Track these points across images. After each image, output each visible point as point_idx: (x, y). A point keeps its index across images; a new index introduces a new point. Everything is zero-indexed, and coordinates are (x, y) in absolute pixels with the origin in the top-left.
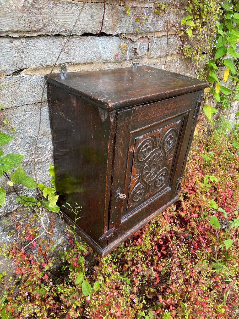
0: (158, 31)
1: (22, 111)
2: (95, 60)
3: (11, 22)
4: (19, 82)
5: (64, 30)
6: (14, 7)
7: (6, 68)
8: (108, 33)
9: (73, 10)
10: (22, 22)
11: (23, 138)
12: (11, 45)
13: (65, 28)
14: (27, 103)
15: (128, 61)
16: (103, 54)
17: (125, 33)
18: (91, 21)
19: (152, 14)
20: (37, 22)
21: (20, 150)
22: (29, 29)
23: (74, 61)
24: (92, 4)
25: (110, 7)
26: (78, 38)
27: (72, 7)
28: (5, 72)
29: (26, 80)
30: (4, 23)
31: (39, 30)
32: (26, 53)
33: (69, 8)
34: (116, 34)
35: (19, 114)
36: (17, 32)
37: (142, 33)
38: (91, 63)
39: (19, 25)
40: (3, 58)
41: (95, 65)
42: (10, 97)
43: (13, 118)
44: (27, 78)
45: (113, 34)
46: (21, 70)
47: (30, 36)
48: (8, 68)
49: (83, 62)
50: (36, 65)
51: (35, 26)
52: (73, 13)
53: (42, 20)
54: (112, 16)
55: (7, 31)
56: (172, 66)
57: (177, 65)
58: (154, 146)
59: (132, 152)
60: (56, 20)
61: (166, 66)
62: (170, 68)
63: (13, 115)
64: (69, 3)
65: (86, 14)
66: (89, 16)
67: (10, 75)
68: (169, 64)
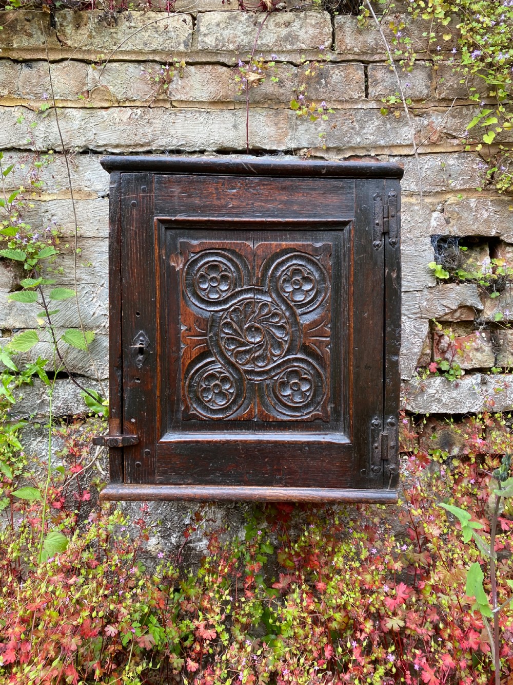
0: (401, 146)
3: (111, 136)
5: (183, 143)
6: (118, 119)
7: (98, 188)
8: (267, 148)
9: (201, 119)
10: (124, 135)
11: (105, 286)
13: (186, 141)
17: (308, 148)
18: (232, 132)
19: (377, 119)
20: (144, 135)
22: (132, 143)
24: (235, 110)
25: (271, 113)
27: (200, 116)
28: (96, 192)
30: (102, 136)
31: (148, 144)
33: (195, 117)
36: (117, 146)
37: (352, 148)
39: (121, 138)
42: (96, 223)
43: (95, 252)
45: (279, 149)
47: (134, 150)
48: (101, 187)
51: (141, 139)
52: (201, 123)
53: (152, 132)
54: (276, 124)
55: (105, 145)
56: (466, 215)
57: (485, 215)
58: (245, 278)
59: (177, 269)
60: (173, 132)
61: (447, 215)
62: (460, 218)
63: (97, 249)
64: (196, 111)
65: (224, 123)
66: (230, 126)
67: (103, 197)
68: (456, 212)
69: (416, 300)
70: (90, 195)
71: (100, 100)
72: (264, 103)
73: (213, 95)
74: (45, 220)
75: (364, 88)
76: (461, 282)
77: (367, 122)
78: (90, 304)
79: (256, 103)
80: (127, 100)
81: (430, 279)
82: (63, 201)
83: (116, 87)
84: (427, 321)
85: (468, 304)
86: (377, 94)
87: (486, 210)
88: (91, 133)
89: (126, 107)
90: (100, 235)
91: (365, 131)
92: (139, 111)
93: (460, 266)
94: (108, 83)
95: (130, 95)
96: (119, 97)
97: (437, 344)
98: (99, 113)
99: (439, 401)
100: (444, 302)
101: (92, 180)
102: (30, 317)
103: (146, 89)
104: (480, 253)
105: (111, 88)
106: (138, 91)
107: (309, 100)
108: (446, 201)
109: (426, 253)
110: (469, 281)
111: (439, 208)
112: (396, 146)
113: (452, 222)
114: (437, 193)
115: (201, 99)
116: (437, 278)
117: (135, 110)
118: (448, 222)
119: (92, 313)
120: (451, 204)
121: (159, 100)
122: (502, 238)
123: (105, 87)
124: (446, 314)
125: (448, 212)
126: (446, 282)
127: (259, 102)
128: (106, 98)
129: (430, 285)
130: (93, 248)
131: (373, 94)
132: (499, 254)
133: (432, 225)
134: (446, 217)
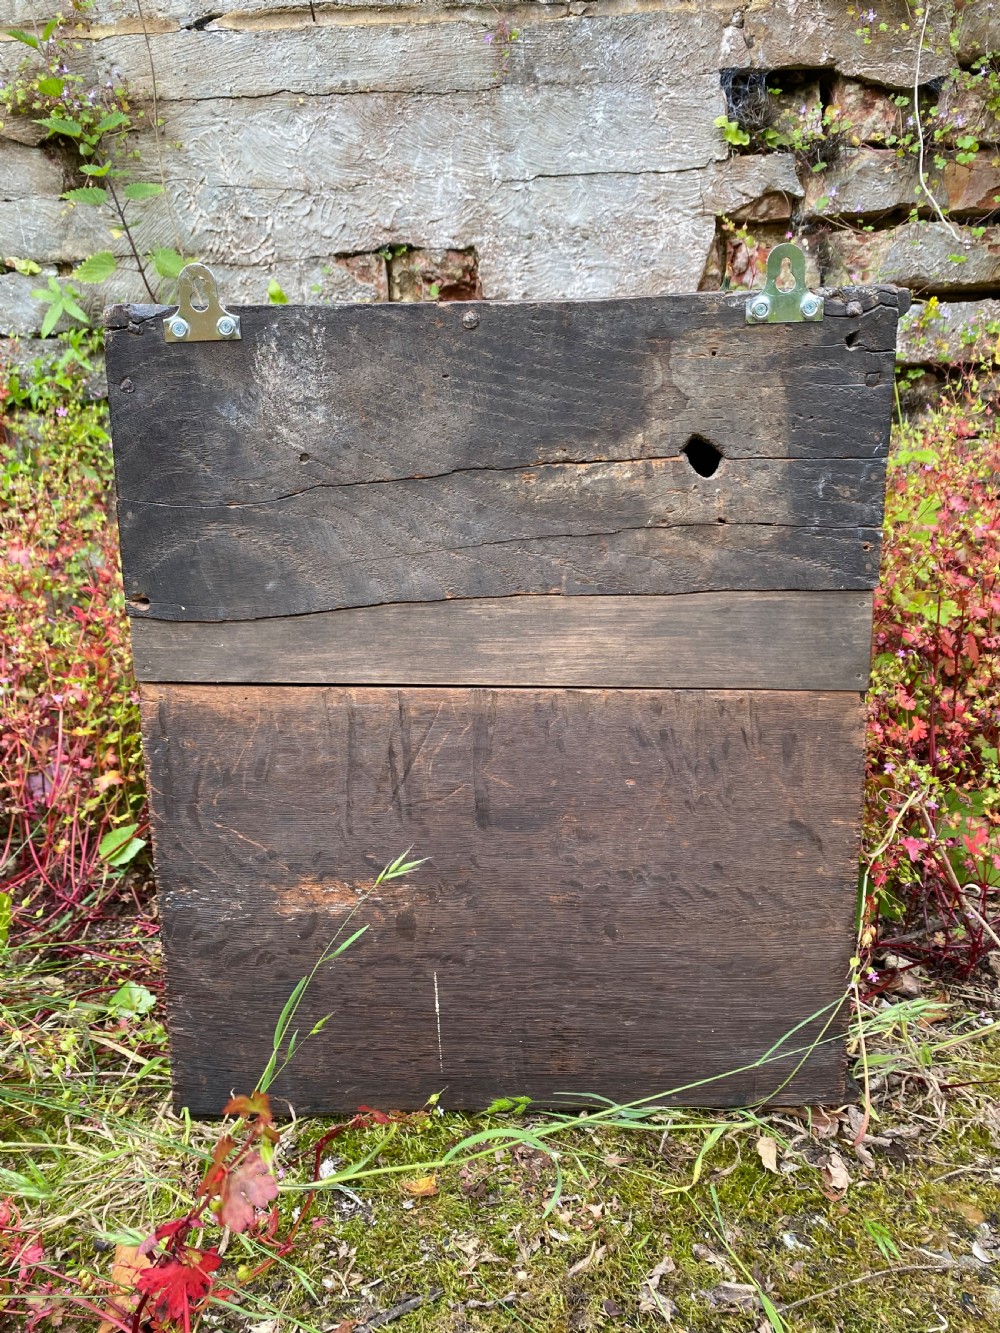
1: (206, 114)
4: (205, 43)
7: (179, 12)
11: (206, 182)
14: (217, 94)
21: (198, 214)
28: (177, 19)
29: (220, 39)
35: (198, 119)
42: (181, 75)
43: (186, 126)
44: (223, 36)
46: (211, 18)
48: (184, 10)
50: (246, 7)
56: (779, 29)
57: (811, 27)
61: (751, 31)
62: (770, 36)
63: (186, 120)
67: (189, 28)
68: (763, 24)
69: (696, 185)
70: (166, 25)
74: (101, 74)
76: (769, 151)
78: (186, 215)
81: (718, 146)
82: (126, 38)
84: (712, 219)
85: (778, 188)
87: (813, 19)
90: (190, 94)
93: (768, 123)
97: (732, 261)
100: (740, 186)
102: (96, 240)
104: (806, 101)
108: (747, 7)
109: (713, 101)
110: (782, 148)
111: (735, 20)
113: (757, 43)
116: (730, 144)
118: (749, 45)
119: (190, 229)
120: (756, 11)
122: (837, 68)
124: (744, 207)
125: (751, 25)
126: (744, 151)
129: (718, 157)
130: (181, 119)
132: (835, 100)
133: (723, 50)
134: (747, 35)
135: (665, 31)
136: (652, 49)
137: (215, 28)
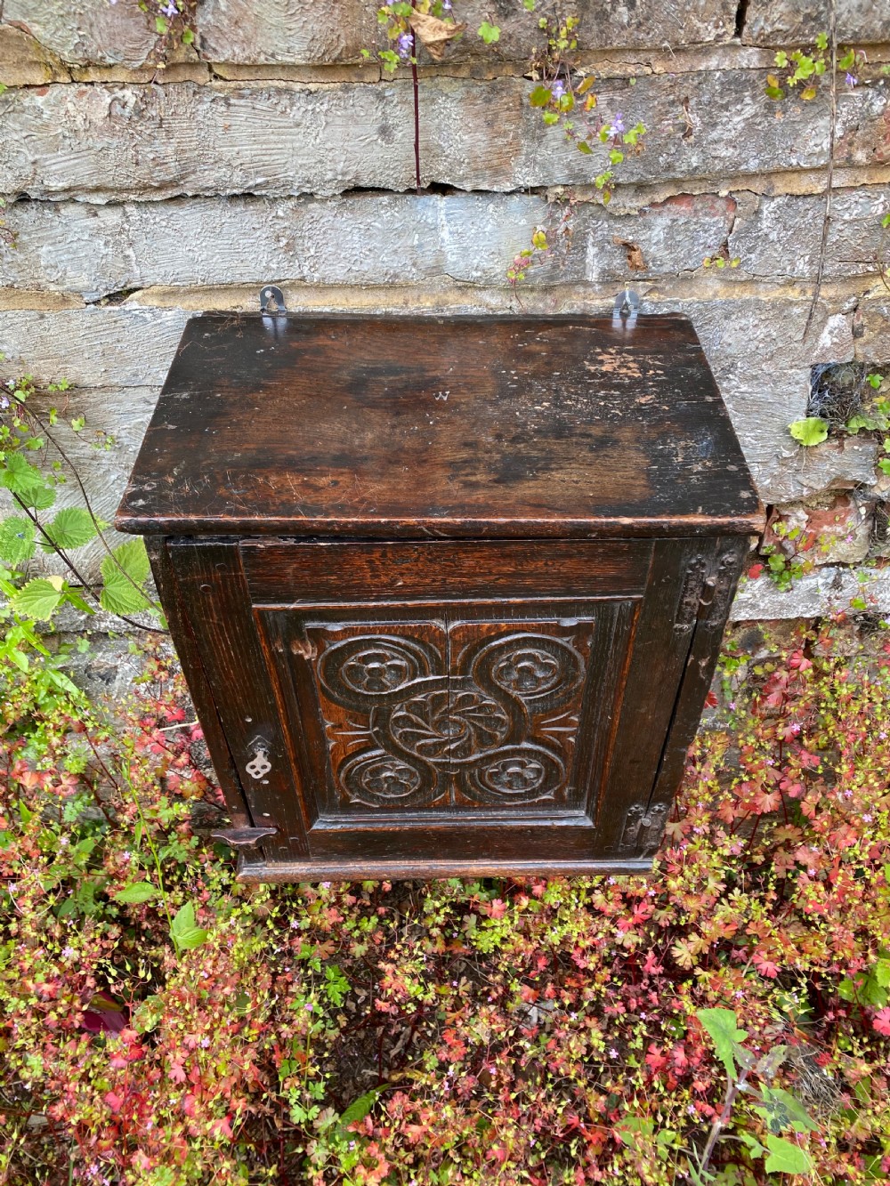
0: (799, 171)
1: (139, 401)
2: (412, 274)
3: (75, 165)
4: (124, 323)
5: (260, 180)
6: (79, 119)
7: (81, 285)
8: (466, 186)
9: (295, 114)
10: (109, 164)
12: (92, 222)
13: (264, 176)
15: (597, 287)
16: (451, 258)
17: (565, 186)
18: (377, 149)
19: (754, 97)
20: (158, 162)
22: (133, 183)
23: (316, 275)
24: (383, 84)
25: (475, 91)
26: (334, 204)
27: (292, 105)
28: (79, 294)
29: (145, 319)
30: (54, 168)
31: (173, 183)
32: (141, 246)
33: (279, 108)
34: (509, 187)
35: (128, 406)
36: (97, 190)
37: (676, 182)
38: (391, 286)
39: (100, 171)
40: (72, 256)
41: (415, 293)
42: (97, 359)
43: (113, 412)
44: (148, 316)
45: (495, 189)
46: (127, 292)
47: (143, 199)
48: (86, 283)
49: (354, 281)
50: (175, 280)
51: (152, 172)
52: (298, 125)
53: (176, 153)
54: (490, 124)
55: (66, 190)
58: (429, 667)
59: (306, 657)
60: (227, 153)
61: (864, 320)
63: (113, 407)
64: (279, 91)
65: (357, 123)
66: (372, 130)
67: (96, 302)
70: (64, 300)
71: (19, 64)
72: (457, 67)
73: (320, 48)
75: (734, 9)
77: (725, 107)
79: (439, 67)
80: (88, 65)
81: (788, 443)
83: (51, 27)
85: (849, 478)
86: (769, 30)
88: (21, 158)
89: (92, 83)
90: (112, 381)
91: (714, 135)
92: (129, 95)
94: (25, 15)
95: (94, 49)
96: (67, 56)
98: (27, 102)
99: (753, 606)
100: (804, 478)
101: (61, 267)
103: (135, 33)
105: (36, 29)
106: (112, 36)
107: (581, 51)
108: (867, 292)
109: (794, 397)
111: (848, 306)
112: (786, 171)
113: (868, 335)
114: (855, 277)
115: (289, 59)
117: (119, 94)
118: (857, 336)
120: (877, 300)
121: (175, 66)
123: (20, 27)
124: (803, 497)
125: (865, 315)
127: (444, 65)
128: (31, 57)
129: (786, 454)
130: (105, 406)
131: (756, 29)
133: (821, 343)
134: (857, 323)
135: (752, 321)
136: (730, 341)
137: (135, 305)
